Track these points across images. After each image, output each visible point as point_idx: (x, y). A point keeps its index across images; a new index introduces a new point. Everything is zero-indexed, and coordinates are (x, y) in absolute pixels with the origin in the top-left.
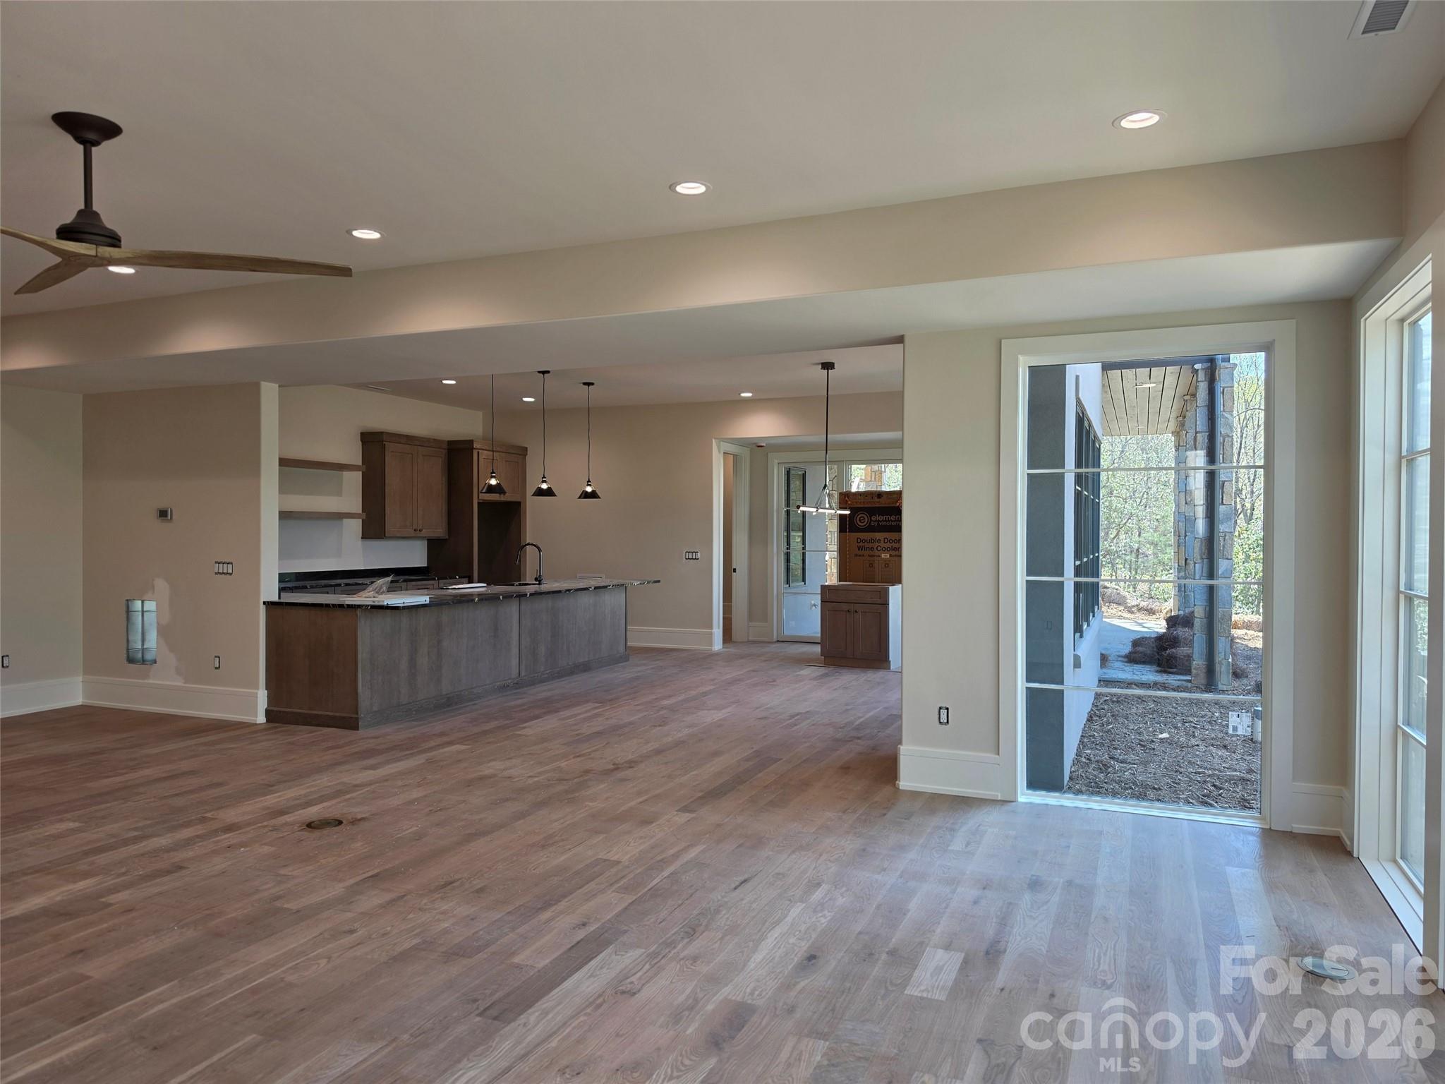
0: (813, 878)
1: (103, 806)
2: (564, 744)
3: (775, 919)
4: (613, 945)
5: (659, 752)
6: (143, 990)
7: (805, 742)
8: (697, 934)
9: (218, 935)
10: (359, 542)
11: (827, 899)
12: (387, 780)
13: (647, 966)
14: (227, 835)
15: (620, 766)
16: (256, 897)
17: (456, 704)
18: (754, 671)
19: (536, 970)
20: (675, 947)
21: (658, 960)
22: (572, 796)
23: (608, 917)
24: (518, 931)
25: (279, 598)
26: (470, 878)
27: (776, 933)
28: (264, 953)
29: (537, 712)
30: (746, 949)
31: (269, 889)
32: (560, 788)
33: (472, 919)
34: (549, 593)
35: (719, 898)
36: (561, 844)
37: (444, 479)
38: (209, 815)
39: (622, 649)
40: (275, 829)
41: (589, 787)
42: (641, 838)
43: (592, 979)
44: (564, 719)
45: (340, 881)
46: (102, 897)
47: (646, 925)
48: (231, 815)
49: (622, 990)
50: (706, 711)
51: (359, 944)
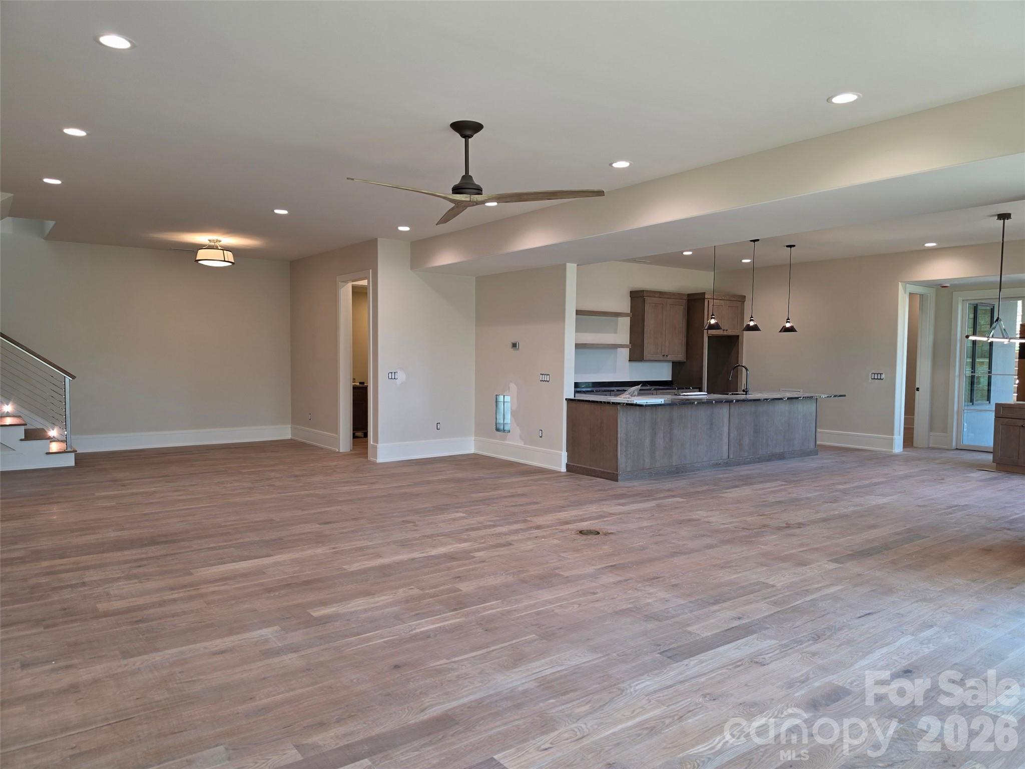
0: (927, 621)
1: (478, 507)
2: (753, 506)
3: (885, 642)
4: (757, 634)
5: (824, 520)
6: (484, 602)
7: (955, 527)
8: (820, 640)
9: (524, 581)
10: (628, 363)
11: (935, 637)
12: (630, 513)
13: (777, 652)
14: (536, 531)
15: (791, 526)
16: (545, 566)
17: (682, 472)
18: (926, 470)
19: (701, 637)
20: (801, 644)
21: (787, 649)
22: (751, 540)
23: (758, 617)
24: (694, 613)
25: (575, 397)
26: (669, 577)
27: (884, 650)
28: (545, 595)
29: (737, 483)
30: (856, 656)
31: (554, 562)
32: (743, 533)
33: (666, 601)
34: (751, 400)
35: (845, 621)
36: (734, 568)
37: (684, 320)
38: (529, 519)
39: (812, 445)
40: (562, 531)
41: (763, 536)
42: (795, 574)
43: (737, 650)
44: (756, 490)
45: (593, 565)
46: (472, 553)
47: (783, 627)
48: (539, 520)
49: (756, 661)
50: (874, 496)
51: (597, 601)
